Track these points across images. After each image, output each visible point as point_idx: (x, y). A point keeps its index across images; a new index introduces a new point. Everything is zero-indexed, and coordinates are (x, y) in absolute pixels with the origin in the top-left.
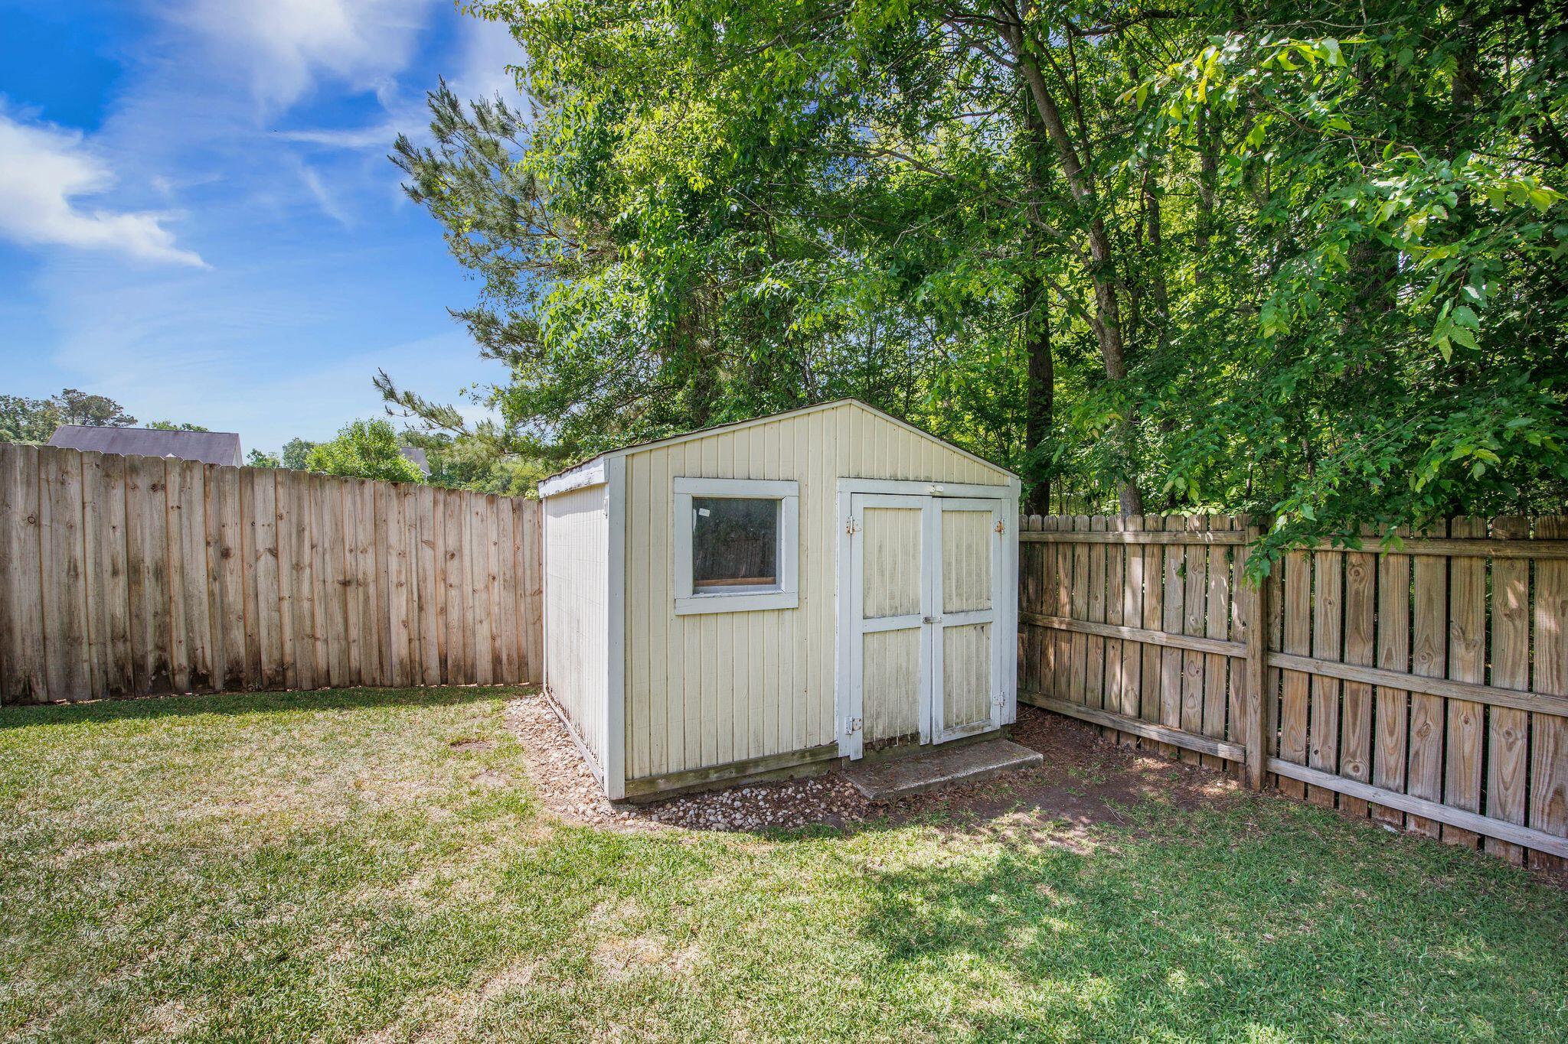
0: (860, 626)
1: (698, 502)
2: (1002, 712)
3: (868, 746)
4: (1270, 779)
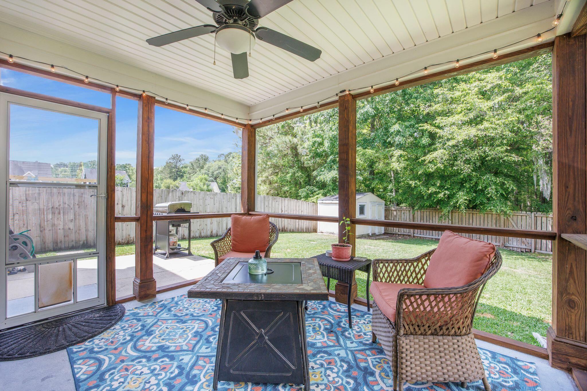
2: (383, 231)
3: (372, 234)
4: (414, 236)
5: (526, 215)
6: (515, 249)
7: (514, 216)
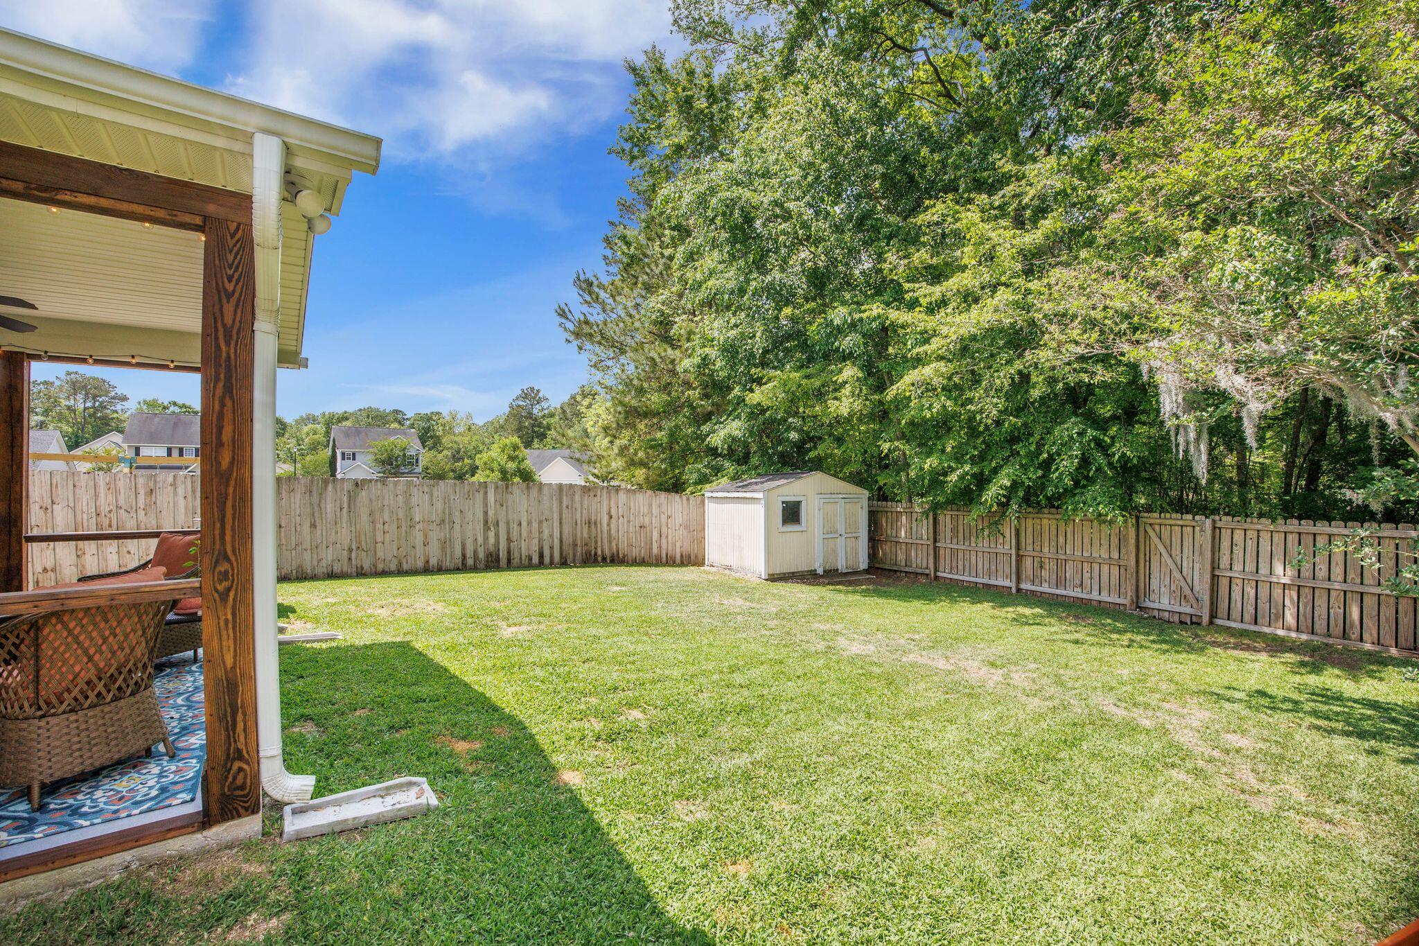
0: (822, 536)
1: (783, 503)
2: (863, 564)
3: (824, 571)
4: (936, 578)
5: (1193, 523)
6: (1166, 614)
7: (1163, 527)
